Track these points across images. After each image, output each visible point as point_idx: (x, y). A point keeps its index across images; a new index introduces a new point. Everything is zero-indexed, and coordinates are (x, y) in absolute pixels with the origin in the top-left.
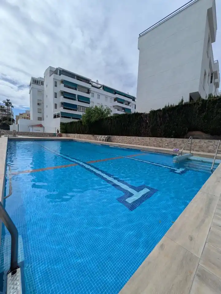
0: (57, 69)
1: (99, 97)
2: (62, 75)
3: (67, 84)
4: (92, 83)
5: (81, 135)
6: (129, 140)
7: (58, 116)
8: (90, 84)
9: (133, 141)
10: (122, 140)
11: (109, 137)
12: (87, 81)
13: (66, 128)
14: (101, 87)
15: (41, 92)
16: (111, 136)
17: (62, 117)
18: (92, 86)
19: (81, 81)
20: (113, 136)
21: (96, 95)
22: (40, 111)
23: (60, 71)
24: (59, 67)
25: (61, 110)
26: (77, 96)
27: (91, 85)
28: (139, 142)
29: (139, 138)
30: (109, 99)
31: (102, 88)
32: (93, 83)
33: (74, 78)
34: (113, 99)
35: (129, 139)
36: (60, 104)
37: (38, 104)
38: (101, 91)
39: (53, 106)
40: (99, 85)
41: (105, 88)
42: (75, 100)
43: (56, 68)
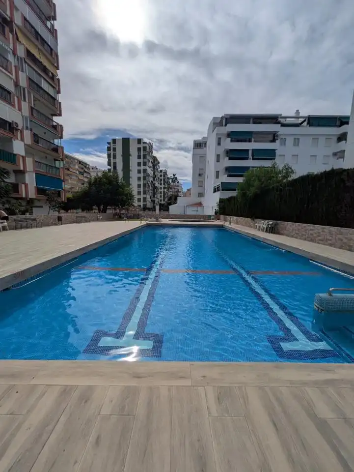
0: (222, 118)
1: (296, 142)
2: (228, 125)
3: (235, 136)
4: (282, 120)
5: (240, 219)
6: (311, 232)
7: (218, 190)
8: (279, 123)
9: (319, 236)
10: (297, 232)
11: (276, 224)
12: (273, 119)
13: (225, 208)
14: (305, 121)
15: (203, 157)
16: (279, 222)
17: (223, 190)
18: (283, 125)
19: (260, 123)
20: (283, 223)
21: (290, 141)
22: (201, 185)
23: (226, 119)
24: (225, 115)
25: (225, 178)
26: (250, 152)
27: (280, 125)
28: (330, 238)
29: (334, 229)
30: (322, 141)
31: (305, 123)
32: (287, 119)
33: (249, 123)
34: (335, 139)
35: (311, 230)
36: (224, 170)
37: (200, 175)
38: (306, 129)
39: (213, 174)
40: (300, 119)
41: (313, 121)
42: (247, 159)
43: (221, 116)
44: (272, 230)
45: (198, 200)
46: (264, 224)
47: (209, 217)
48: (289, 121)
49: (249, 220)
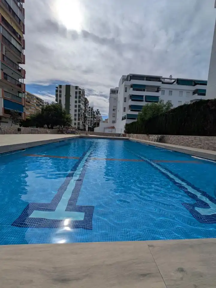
0: (128, 76)
1: (171, 92)
2: (132, 80)
3: (136, 87)
4: (162, 80)
6: (187, 140)
7: (125, 119)
9: (192, 142)
10: (177, 141)
11: (163, 137)
12: (158, 79)
13: (129, 129)
14: (175, 81)
15: (116, 99)
16: (165, 135)
17: (128, 118)
18: (163, 83)
19: (150, 80)
20: (168, 135)
21: (167, 92)
22: (114, 116)
23: (130, 77)
24: (130, 74)
25: (129, 112)
26: (144, 97)
27: (161, 82)
28: (200, 143)
29: (202, 138)
30: (184, 94)
31: (175, 83)
32: (165, 80)
33: (144, 80)
34: (191, 93)
35: (186, 139)
36: (128, 107)
37: (113, 110)
38: (176, 86)
39: (122, 110)
40: (172, 80)
41: (180, 82)
42: (142, 101)
43: (127, 75)
44: (161, 140)
45: (112, 125)
46: (155, 137)
47: (119, 135)
48: (166, 80)
49: (145, 136)
